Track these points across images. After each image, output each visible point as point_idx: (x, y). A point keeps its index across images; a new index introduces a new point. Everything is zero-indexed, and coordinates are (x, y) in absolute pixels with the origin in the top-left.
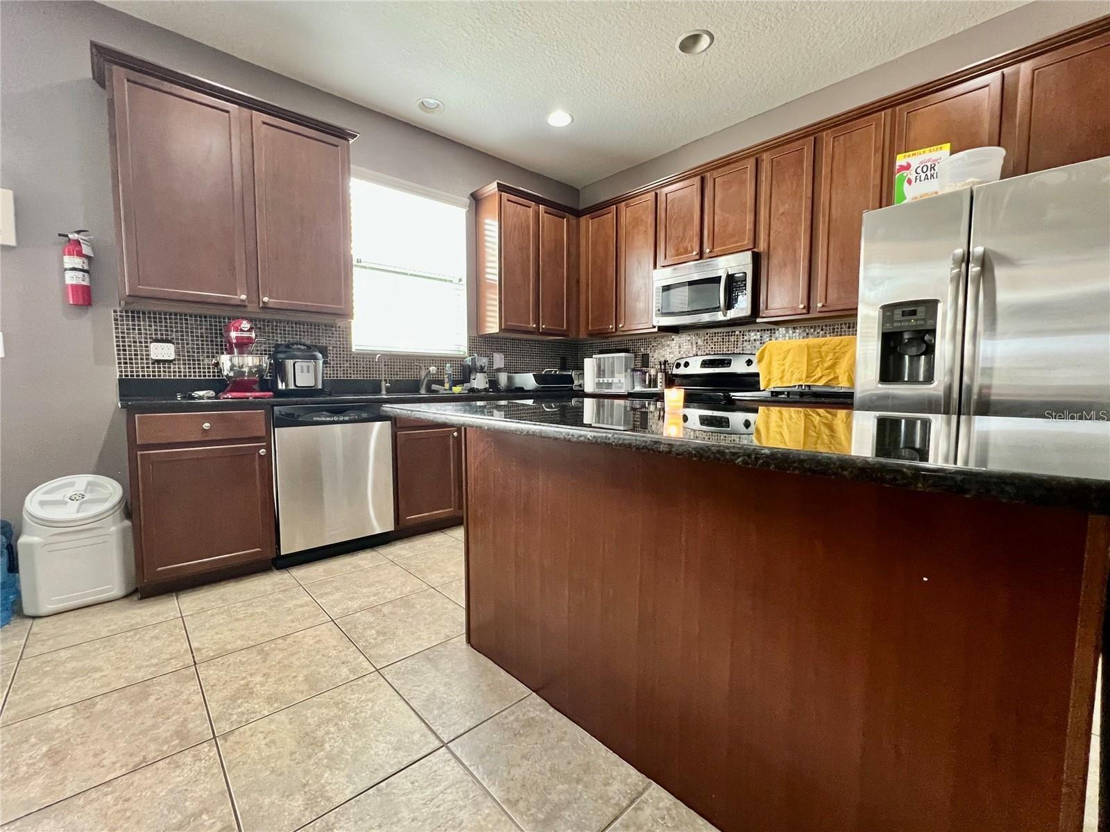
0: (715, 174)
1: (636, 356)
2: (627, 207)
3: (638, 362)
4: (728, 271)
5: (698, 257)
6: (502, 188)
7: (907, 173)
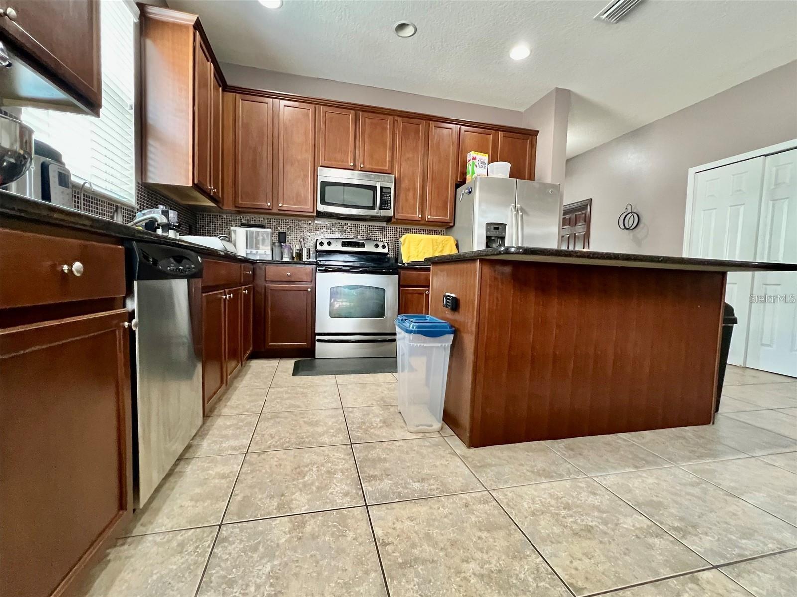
0: (366, 114)
1: (273, 233)
2: (285, 106)
3: (275, 239)
4: (380, 184)
5: (352, 168)
6: (198, 26)
7: (475, 161)
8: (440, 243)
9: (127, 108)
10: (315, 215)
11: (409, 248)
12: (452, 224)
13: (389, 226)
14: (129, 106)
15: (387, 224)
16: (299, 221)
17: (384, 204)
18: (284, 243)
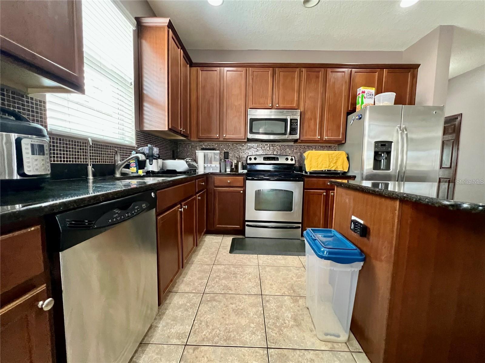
0: (280, 69)
1: (221, 153)
2: (227, 71)
3: (222, 156)
4: (290, 117)
5: (271, 108)
6: (170, 25)
7: (364, 94)
8: (334, 157)
9: (129, 85)
10: (246, 141)
11: (311, 161)
12: (344, 142)
13: (296, 145)
14: (130, 83)
15: (294, 144)
16: (236, 145)
17: (293, 131)
18: (227, 159)
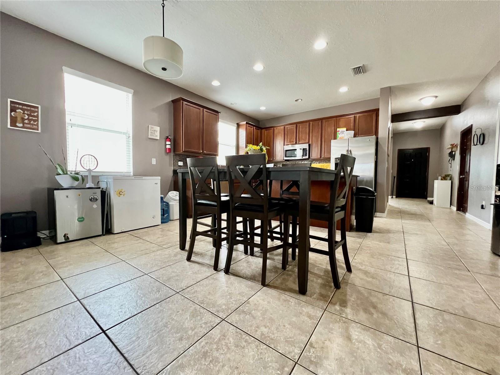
0: (300, 124)
4: (303, 148)
5: (295, 144)
6: (247, 123)
7: (339, 132)
10: (284, 161)
